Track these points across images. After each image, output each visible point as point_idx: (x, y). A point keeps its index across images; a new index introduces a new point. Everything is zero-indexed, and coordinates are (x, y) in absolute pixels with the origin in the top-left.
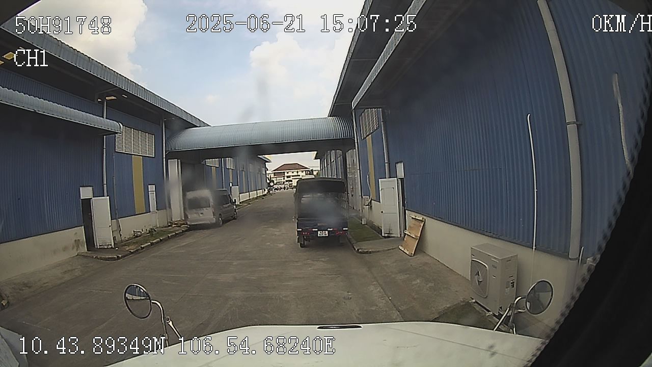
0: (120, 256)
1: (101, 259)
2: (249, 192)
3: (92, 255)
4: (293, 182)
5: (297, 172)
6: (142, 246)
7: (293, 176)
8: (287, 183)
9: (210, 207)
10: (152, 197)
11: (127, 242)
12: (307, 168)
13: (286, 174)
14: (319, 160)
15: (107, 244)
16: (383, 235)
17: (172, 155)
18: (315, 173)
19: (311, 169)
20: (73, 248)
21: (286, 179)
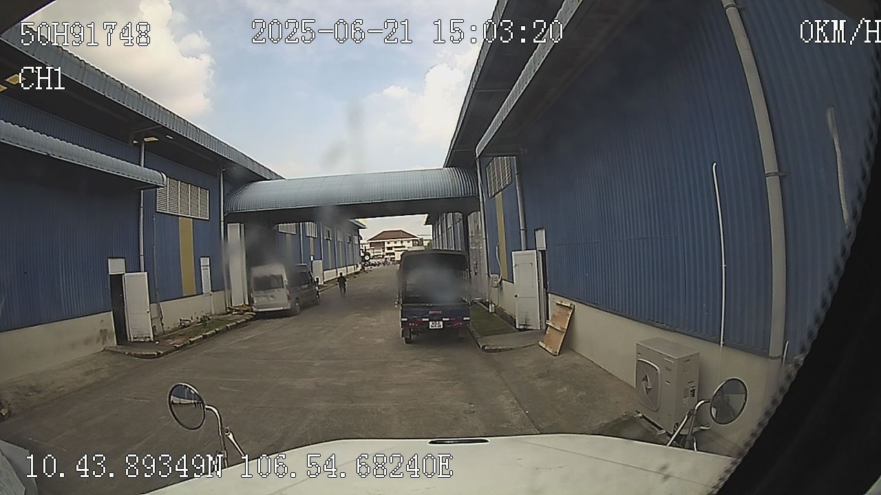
0: (162, 353)
1: (135, 356)
2: (336, 268)
3: (124, 350)
4: (396, 256)
5: (402, 242)
6: (192, 340)
7: (395, 247)
8: (388, 256)
9: (283, 287)
10: (206, 274)
11: (171, 334)
12: (414, 237)
13: (386, 245)
14: (431, 226)
15: (144, 336)
16: (517, 327)
17: (232, 217)
18: (425, 243)
19: (421, 237)
20: (98, 341)
21: (386, 251)
